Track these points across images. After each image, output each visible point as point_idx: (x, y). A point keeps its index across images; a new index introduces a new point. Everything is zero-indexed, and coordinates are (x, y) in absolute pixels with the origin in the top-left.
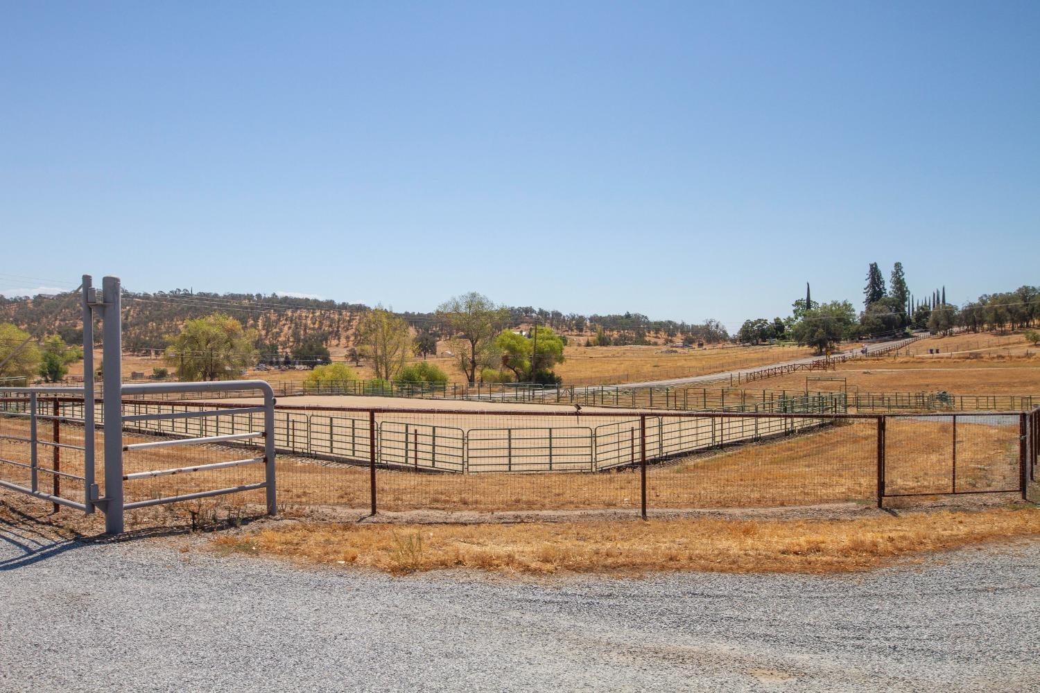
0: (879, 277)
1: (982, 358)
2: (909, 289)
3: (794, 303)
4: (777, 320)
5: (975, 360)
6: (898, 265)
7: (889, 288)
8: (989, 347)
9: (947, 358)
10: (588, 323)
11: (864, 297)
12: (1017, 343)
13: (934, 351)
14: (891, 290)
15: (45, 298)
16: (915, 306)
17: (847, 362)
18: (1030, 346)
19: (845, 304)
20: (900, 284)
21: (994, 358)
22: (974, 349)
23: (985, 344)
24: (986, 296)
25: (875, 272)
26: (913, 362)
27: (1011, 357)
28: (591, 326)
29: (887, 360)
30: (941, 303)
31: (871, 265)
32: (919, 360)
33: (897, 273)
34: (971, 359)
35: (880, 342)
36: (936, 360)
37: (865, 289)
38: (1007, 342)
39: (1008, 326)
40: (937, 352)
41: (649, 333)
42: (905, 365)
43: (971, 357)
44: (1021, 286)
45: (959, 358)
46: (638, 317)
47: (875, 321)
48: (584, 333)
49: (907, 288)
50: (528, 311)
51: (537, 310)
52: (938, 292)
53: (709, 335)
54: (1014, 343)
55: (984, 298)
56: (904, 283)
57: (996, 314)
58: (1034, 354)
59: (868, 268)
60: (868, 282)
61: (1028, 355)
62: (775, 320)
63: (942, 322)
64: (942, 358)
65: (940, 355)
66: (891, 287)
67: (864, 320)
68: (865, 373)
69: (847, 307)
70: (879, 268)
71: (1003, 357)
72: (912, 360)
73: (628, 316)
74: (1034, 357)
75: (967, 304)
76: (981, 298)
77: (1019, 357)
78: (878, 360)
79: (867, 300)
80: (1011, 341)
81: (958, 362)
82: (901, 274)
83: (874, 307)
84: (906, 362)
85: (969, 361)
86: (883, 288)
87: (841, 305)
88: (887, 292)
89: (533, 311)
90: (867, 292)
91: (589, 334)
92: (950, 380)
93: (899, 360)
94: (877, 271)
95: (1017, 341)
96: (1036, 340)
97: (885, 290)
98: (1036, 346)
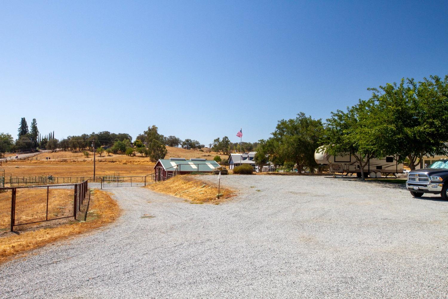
0: (26, 124)
1: (67, 161)
2: (38, 131)
5: (65, 162)
6: (34, 120)
7: (30, 129)
8: (70, 157)
9: (53, 161)
12: (81, 156)
13: (48, 158)
14: (31, 130)
16: (41, 139)
17: (8, 162)
18: (85, 157)
20: (35, 128)
21: (72, 162)
22: (65, 158)
23: (69, 156)
24: (70, 136)
25: (24, 122)
26: (39, 163)
27: (78, 162)
29: (27, 162)
30: (52, 138)
31: (22, 119)
32: (42, 162)
33: (34, 123)
35: (25, 153)
36: (49, 162)
37: (19, 129)
38: (77, 155)
39: (78, 149)
40: (50, 158)
44: (83, 134)
45: (58, 161)
47: (23, 144)
49: (38, 130)
52: (51, 133)
54: (79, 156)
55: (69, 137)
56: (37, 128)
57: (74, 144)
58: (87, 161)
59: (21, 120)
60: (20, 126)
61: (84, 161)
63: (52, 146)
64: (51, 161)
66: (31, 129)
67: (18, 143)
68: (16, 167)
69: (9, 136)
70: (26, 120)
71: (75, 161)
72: (39, 162)
75: (63, 139)
76: (68, 137)
77: (81, 162)
78: (23, 162)
79: (19, 134)
81: (58, 163)
82: (35, 124)
83: (23, 137)
84: (36, 163)
85: (62, 162)
86: (27, 129)
87: (6, 135)
88: (29, 131)
90: (19, 131)
92: (54, 171)
93: (33, 162)
94: (25, 122)
95: (81, 155)
96: (87, 155)
97: (28, 130)
98: (88, 157)
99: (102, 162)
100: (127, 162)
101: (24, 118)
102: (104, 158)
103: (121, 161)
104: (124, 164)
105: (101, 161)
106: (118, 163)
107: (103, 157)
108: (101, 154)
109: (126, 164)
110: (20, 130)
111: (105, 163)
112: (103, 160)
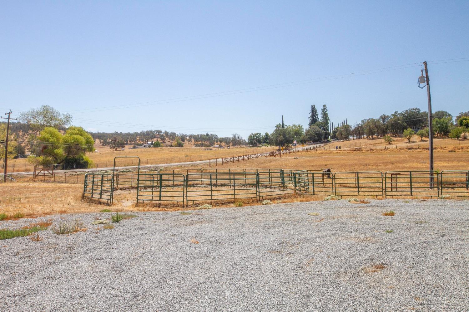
0: (316, 112)
1: (362, 150)
3: (276, 126)
4: (267, 135)
5: (359, 152)
6: (325, 106)
7: (320, 118)
8: (366, 145)
9: (344, 150)
10: (188, 138)
11: (309, 122)
13: (338, 148)
14: (321, 118)
16: (334, 127)
17: (291, 153)
18: (387, 145)
19: (299, 126)
20: (325, 116)
21: (368, 150)
22: (359, 146)
23: (364, 144)
24: (365, 120)
26: (326, 153)
27: (377, 150)
28: (189, 139)
29: (312, 152)
30: (345, 125)
31: (312, 106)
32: (329, 152)
33: (324, 110)
34: (356, 151)
35: (315, 144)
36: (338, 152)
37: (309, 118)
38: (375, 143)
39: (376, 135)
41: (217, 143)
43: (356, 150)
44: (382, 115)
45: (350, 151)
46: (213, 135)
47: (312, 133)
48: (185, 143)
49: (329, 118)
50: (159, 132)
51: (164, 131)
52: (344, 121)
53: (236, 142)
55: (364, 121)
56: (327, 115)
57: (370, 129)
58: (389, 148)
59: (311, 108)
60: (310, 115)
61: (386, 149)
62: (266, 134)
63: (343, 134)
64: (341, 151)
67: (307, 132)
68: (295, 158)
70: (316, 107)
71: (373, 150)
72: (325, 151)
73: (208, 135)
74: (389, 150)
75: (356, 124)
76: (363, 121)
77: (381, 150)
78: (308, 152)
79: (310, 124)
80: (377, 142)
81: (350, 152)
82: (326, 110)
83: (312, 126)
84: (323, 153)
85: (355, 152)
86: (318, 117)
87: (297, 126)
88: (319, 119)
89: (161, 132)
91: (187, 143)
92: (342, 162)
93: (319, 152)
94: (315, 109)
95: (380, 142)
96: (390, 142)
97: (318, 118)
98: (390, 144)
99: (412, 150)
100: (456, 149)
101: (314, 105)
102: (415, 144)
103: (445, 147)
104: (450, 151)
105: (411, 149)
106: (439, 150)
107: (413, 142)
108: (409, 139)
109: (455, 152)
110: (311, 119)
111: (418, 150)
112: (414, 147)
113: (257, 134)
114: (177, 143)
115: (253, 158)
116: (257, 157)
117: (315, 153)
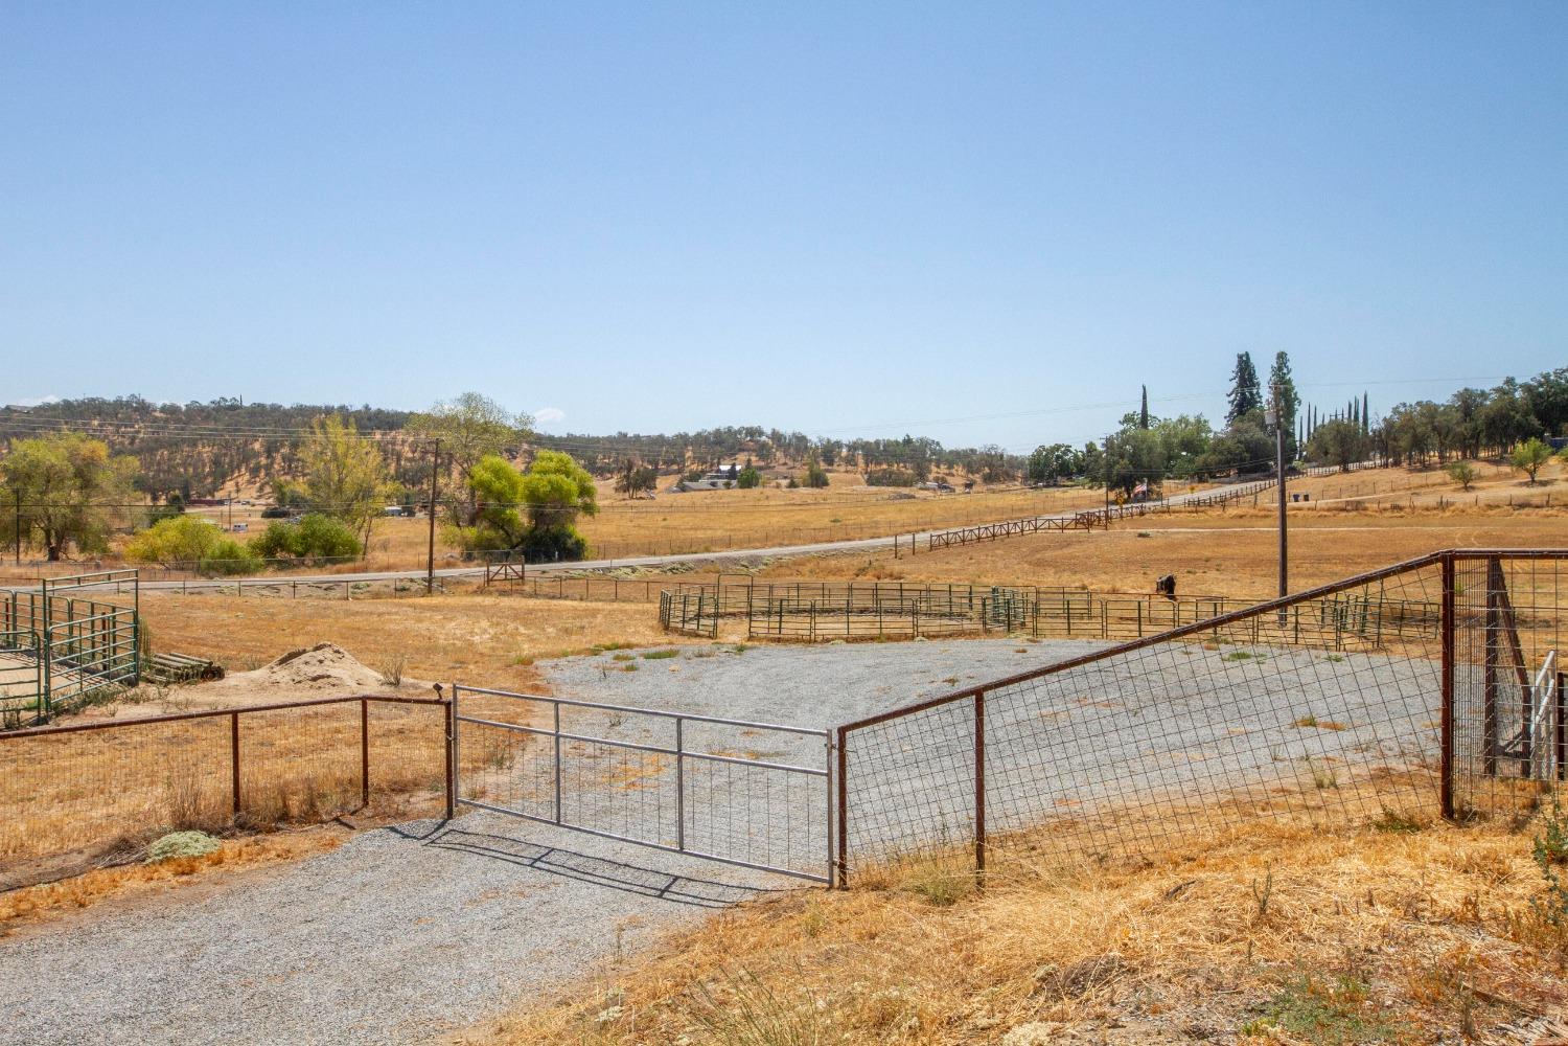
0: (1252, 376)
1: (1365, 509)
2: (1298, 396)
3: (1122, 419)
4: (1091, 448)
5: (1355, 513)
6: (1282, 357)
7: (1265, 394)
8: (1393, 491)
9: (1309, 509)
10: (844, 452)
11: (1228, 409)
12: (1440, 484)
13: (1301, 498)
14: (1270, 396)
15: (15, 411)
16: (1319, 423)
17: (1147, 516)
18: (1456, 490)
19: (1198, 421)
20: (1284, 387)
21: (1385, 510)
22: (1367, 495)
23: (1387, 487)
24: (1404, 405)
25: (1245, 373)
27: (1413, 508)
28: (847, 456)
29: (1209, 513)
30: (1361, 419)
31: (1240, 357)
32: (1263, 513)
33: (1280, 369)
34: (1348, 511)
35: (1242, 482)
38: (1424, 482)
39: (1434, 456)
40: (1306, 498)
41: (938, 467)
42: (1242, 521)
43: (1349, 508)
45: (1329, 510)
46: (924, 443)
47: (1233, 447)
48: (835, 467)
49: (1296, 394)
50: (753, 432)
51: (769, 431)
52: (1357, 402)
53: (992, 468)
54: (1434, 485)
55: (1402, 409)
56: (1291, 385)
57: (1415, 436)
58: (1452, 504)
60: (1234, 384)
61: (1443, 506)
62: (1087, 446)
63: (1332, 450)
65: (1311, 503)
66: (1269, 393)
69: (1201, 425)
70: (1253, 360)
71: (1401, 509)
73: (908, 441)
74: (1452, 508)
76: (1397, 410)
77: (1427, 509)
78: (1197, 512)
79: (1231, 413)
80: (1430, 482)
81: (1325, 516)
82: (1285, 370)
84: (1241, 517)
85: (1344, 514)
86: (1258, 393)
87: (1192, 420)
88: (1264, 400)
89: (761, 433)
90: (1233, 402)
91: (842, 468)
93: (1232, 511)
94: (1249, 366)
95: (1439, 481)
96: (1466, 481)
97: (1260, 397)
98: (1467, 489)
99: (1527, 510)
101: (1247, 354)
102: (1548, 489)
105: (1522, 506)
107: (1544, 484)
108: (1532, 473)
110: (1235, 400)
111: (1544, 511)
112: (1535, 501)
113: (1057, 448)
114: (811, 475)
115: (1022, 531)
116: (1036, 529)
117: (1218, 515)
